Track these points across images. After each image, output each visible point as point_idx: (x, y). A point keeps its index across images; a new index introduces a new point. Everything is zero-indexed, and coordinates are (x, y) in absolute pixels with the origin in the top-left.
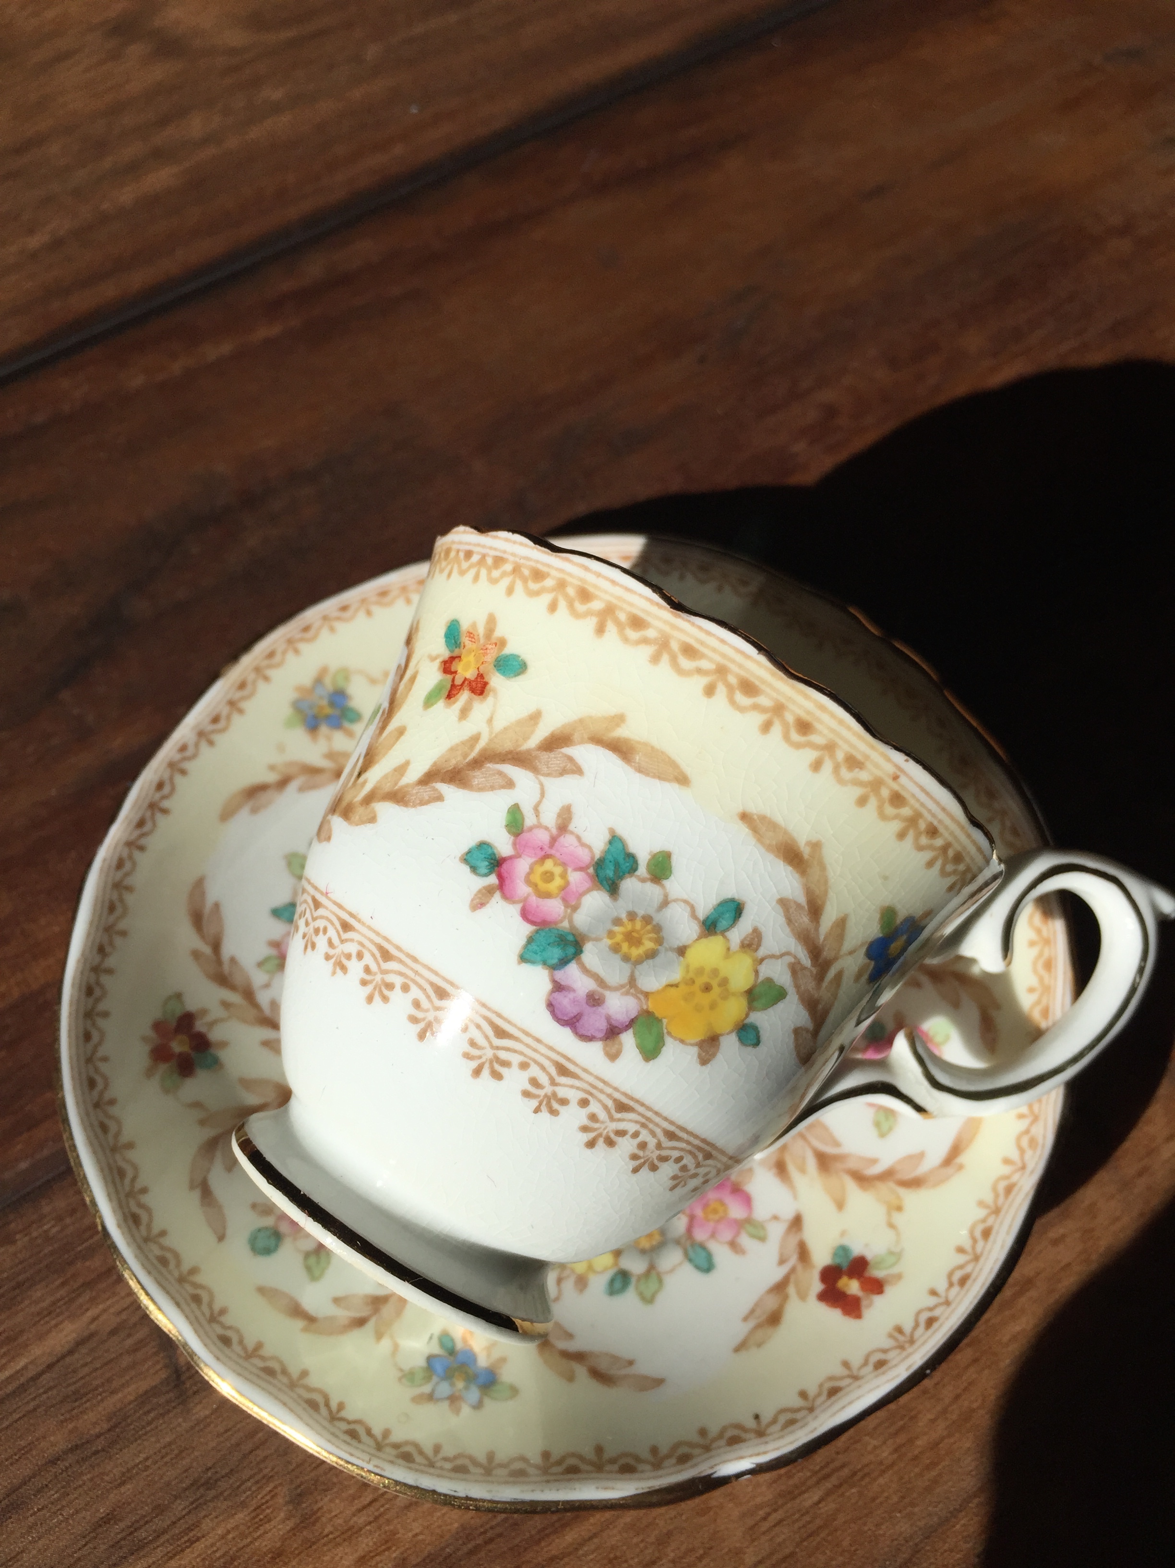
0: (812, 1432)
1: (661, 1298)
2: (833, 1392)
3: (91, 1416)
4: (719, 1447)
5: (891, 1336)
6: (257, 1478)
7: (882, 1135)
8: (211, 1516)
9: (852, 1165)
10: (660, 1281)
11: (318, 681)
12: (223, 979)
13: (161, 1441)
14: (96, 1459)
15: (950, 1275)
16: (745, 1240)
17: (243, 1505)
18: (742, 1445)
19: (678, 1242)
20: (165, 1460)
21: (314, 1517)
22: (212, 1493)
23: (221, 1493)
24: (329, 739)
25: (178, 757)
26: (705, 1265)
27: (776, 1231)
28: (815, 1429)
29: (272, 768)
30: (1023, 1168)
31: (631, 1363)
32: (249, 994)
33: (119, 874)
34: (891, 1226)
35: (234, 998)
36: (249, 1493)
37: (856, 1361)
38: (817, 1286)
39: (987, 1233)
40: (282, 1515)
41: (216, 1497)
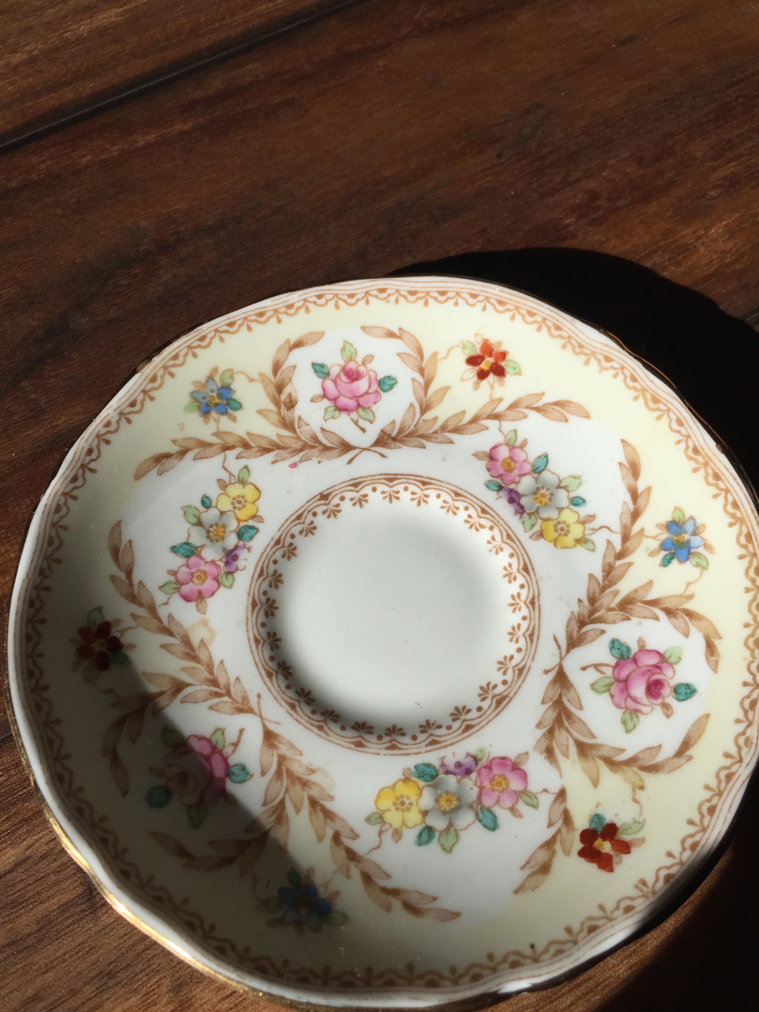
0: (576, 960)
1: (456, 849)
2: (592, 929)
3: (24, 920)
4: (504, 970)
5: (636, 887)
6: (147, 971)
7: (628, 731)
8: (112, 999)
9: (604, 752)
10: (457, 836)
11: (210, 378)
12: (133, 598)
13: (77, 941)
14: (27, 953)
15: (683, 841)
16: (521, 807)
17: (136, 991)
18: (520, 968)
19: (471, 807)
20: (79, 955)
21: (189, 1003)
22: (112, 982)
23: (120, 982)
24: (217, 421)
25: (104, 430)
26: (491, 825)
27: (546, 801)
28: (579, 958)
29: (174, 441)
30: (741, 761)
31: (435, 899)
32: (153, 610)
33: (56, 518)
34: (635, 801)
35: (141, 612)
36: (140, 983)
37: (610, 905)
38: (578, 845)
39: (712, 810)
40: (165, 1000)
41: (115, 985)
